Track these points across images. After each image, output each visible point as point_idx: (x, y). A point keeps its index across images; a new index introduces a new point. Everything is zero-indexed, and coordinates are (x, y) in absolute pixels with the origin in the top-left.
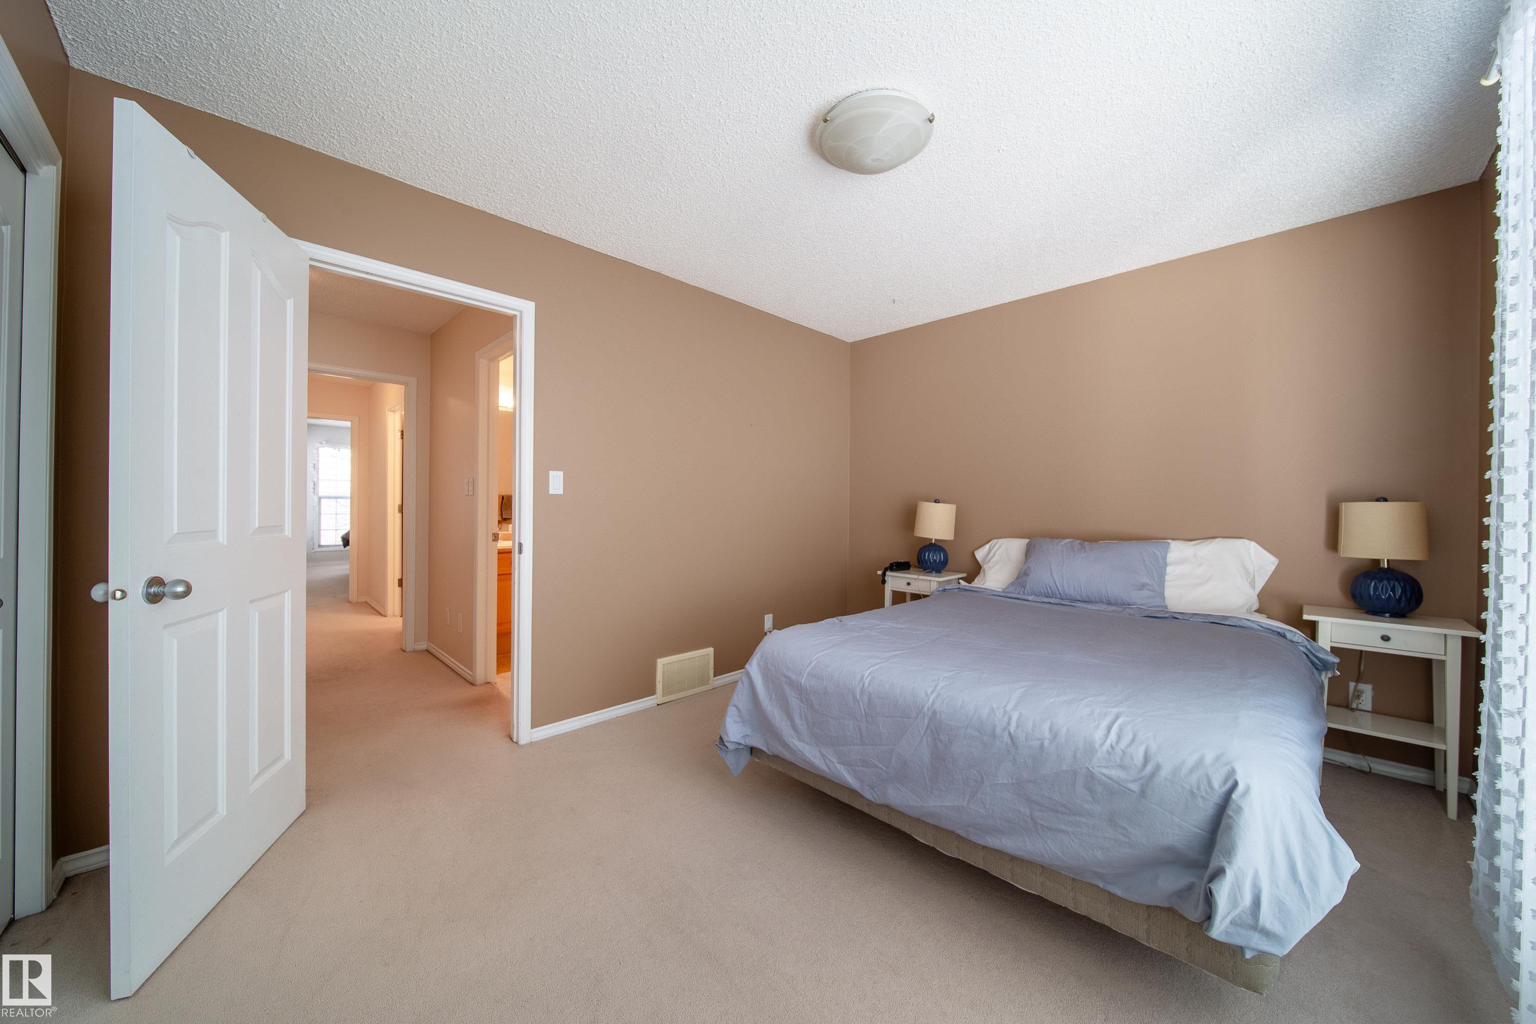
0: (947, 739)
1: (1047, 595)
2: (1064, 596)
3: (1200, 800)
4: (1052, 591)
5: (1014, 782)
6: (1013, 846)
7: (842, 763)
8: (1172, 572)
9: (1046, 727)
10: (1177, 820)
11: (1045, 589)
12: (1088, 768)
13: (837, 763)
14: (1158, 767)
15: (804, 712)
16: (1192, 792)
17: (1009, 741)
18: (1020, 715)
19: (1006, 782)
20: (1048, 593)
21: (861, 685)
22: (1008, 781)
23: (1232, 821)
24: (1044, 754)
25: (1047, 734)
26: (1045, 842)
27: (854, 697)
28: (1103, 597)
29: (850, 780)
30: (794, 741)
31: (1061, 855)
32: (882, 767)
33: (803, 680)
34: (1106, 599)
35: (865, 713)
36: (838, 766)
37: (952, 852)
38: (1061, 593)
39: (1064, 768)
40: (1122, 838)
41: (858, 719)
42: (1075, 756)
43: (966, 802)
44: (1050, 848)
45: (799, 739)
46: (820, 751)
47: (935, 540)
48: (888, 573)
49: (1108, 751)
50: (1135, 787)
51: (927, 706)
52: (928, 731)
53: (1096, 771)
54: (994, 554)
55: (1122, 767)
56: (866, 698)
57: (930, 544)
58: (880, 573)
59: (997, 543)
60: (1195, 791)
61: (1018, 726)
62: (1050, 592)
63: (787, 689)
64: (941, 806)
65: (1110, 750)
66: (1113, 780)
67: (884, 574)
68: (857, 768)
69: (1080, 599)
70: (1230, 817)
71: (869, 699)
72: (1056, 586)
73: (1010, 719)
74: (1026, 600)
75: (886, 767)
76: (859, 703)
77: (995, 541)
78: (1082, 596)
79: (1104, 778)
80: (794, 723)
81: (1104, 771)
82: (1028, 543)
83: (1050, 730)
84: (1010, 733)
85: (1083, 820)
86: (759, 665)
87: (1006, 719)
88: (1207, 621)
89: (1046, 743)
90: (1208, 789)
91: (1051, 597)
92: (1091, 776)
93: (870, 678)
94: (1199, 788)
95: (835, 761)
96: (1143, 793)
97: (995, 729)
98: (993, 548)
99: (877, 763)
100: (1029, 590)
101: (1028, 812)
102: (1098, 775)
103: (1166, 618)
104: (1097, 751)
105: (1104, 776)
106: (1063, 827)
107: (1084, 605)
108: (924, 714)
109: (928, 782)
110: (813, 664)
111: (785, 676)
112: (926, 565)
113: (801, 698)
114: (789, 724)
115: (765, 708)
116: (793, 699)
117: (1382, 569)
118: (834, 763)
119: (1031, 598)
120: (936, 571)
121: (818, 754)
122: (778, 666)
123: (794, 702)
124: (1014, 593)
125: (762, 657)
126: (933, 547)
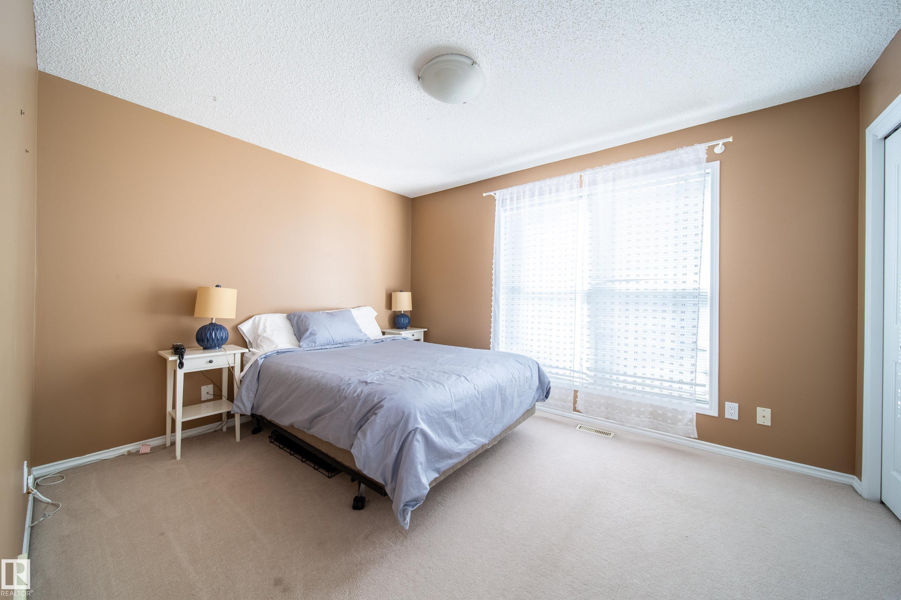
15: (459, 426)
30: (458, 447)
33: (455, 407)
35: (481, 402)
41: (480, 408)
45: (460, 444)
47: (216, 319)
48: (185, 357)
57: (211, 324)
63: (448, 420)
64: (508, 419)
67: (182, 358)
77: (256, 317)
80: (455, 437)
82: (287, 316)
86: (422, 419)
98: (256, 321)
111: (444, 413)
112: (211, 343)
113: (456, 419)
114: (453, 440)
115: (440, 444)
116: (452, 423)
117: (402, 314)
118: (476, 439)
119: (328, 347)
120: (218, 346)
121: (469, 443)
122: (438, 410)
123: (453, 424)
124: (316, 347)
125: (421, 413)
126: (214, 326)
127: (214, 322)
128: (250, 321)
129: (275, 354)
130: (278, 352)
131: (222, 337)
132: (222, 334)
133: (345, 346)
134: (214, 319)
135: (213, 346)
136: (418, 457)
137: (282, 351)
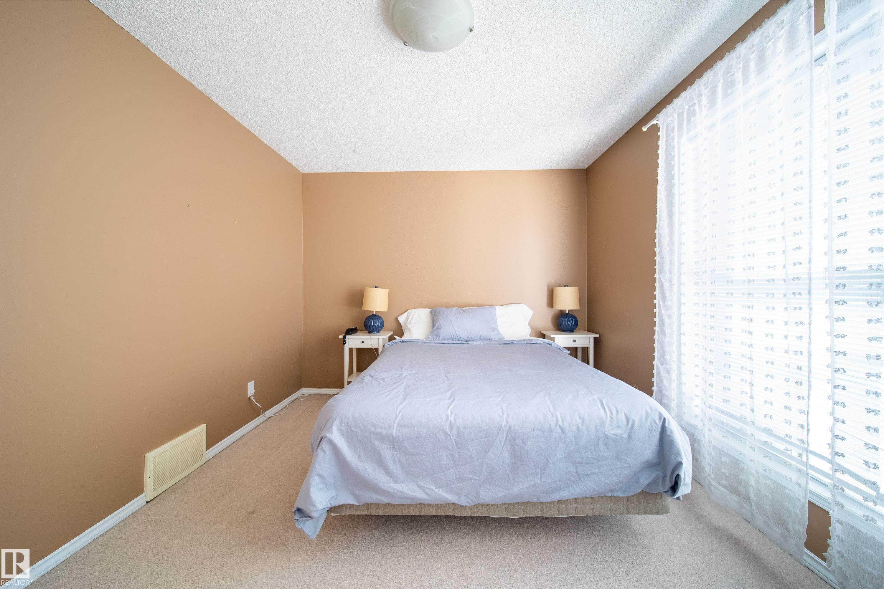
0: (521, 442)
1: (451, 339)
2: (460, 339)
3: (654, 432)
4: (454, 337)
5: (566, 455)
6: (568, 494)
7: (440, 487)
8: (499, 321)
9: (577, 416)
10: (647, 446)
11: (451, 336)
12: (604, 433)
13: (436, 488)
14: (634, 422)
15: (398, 457)
16: (650, 429)
17: (560, 431)
18: (561, 414)
19: (562, 456)
20: (452, 338)
21: (448, 423)
22: (563, 456)
23: (671, 437)
24: (581, 433)
25: (579, 421)
26: (586, 484)
27: (445, 433)
28: (479, 337)
29: (449, 497)
30: (391, 485)
31: (596, 488)
32: (475, 478)
33: (394, 432)
34: (479, 338)
35: (455, 442)
36: (437, 490)
37: (520, 514)
38: (459, 337)
39: (592, 437)
40: (625, 465)
41: (450, 449)
42: (596, 429)
43: (539, 479)
44: (589, 486)
45: (395, 482)
46: (418, 485)
47: (376, 312)
48: (347, 336)
49: (610, 420)
50: (625, 436)
51: (503, 424)
52: (507, 441)
53: (608, 433)
54: (412, 318)
55: (619, 427)
56: (455, 431)
57: (372, 315)
58: (341, 337)
59: (411, 312)
60: (651, 428)
61: (563, 421)
62: (453, 337)
63: (378, 444)
64: (523, 488)
65: (611, 419)
66: (617, 436)
67: (345, 337)
68: (453, 486)
69: (470, 339)
70: (669, 436)
71: (458, 431)
72: (456, 333)
73: (557, 418)
74: (444, 343)
75: (478, 477)
76: (450, 436)
77: (410, 311)
78: (469, 338)
79: (612, 435)
80: (388, 469)
81: (612, 432)
82: (431, 311)
83: (580, 417)
84: (560, 426)
85: (604, 463)
86: (340, 430)
87: (555, 419)
88: (525, 343)
89: (580, 426)
90: (656, 425)
91: (453, 340)
92: (606, 437)
93: (453, 415)
94: (652, 427)
95: (433, 487)
96: (630, 437)
97: (551, 426)
98: (410, 315)
99: (471, 476)
100: (442, 338)
101: (574, 470)
102: (610, 435)
103: (509, 343)
104: (606, 422)
105: (613, 435)
106: (594, 471)
107: (473, 342)
108: (503, 430)
109: (510, 476)
110: (399, 417)
111: (374, 433)
112: (371, 328)
113: (394, 447)
114: (383, 472)
115: (355, 467)
116: (386, 450)
117: (566, 314)
118: (432, 489)
119: (446, 342)
120: (376, 332)
121: (416, 488)
122: (364, 426)
123: (386, 452)
124: (434, 340)
125: (341, 422)
126: (374, 316)
127: (374, 313)
128: (405, 314)
129: (400, 342)
130: (403, 341)
131: (378, 325)
132: (378, 323)
133: (464, 343)
134: (375, 312)
135: (373, 331)
136: (315, 468)
137: (405, 340)
